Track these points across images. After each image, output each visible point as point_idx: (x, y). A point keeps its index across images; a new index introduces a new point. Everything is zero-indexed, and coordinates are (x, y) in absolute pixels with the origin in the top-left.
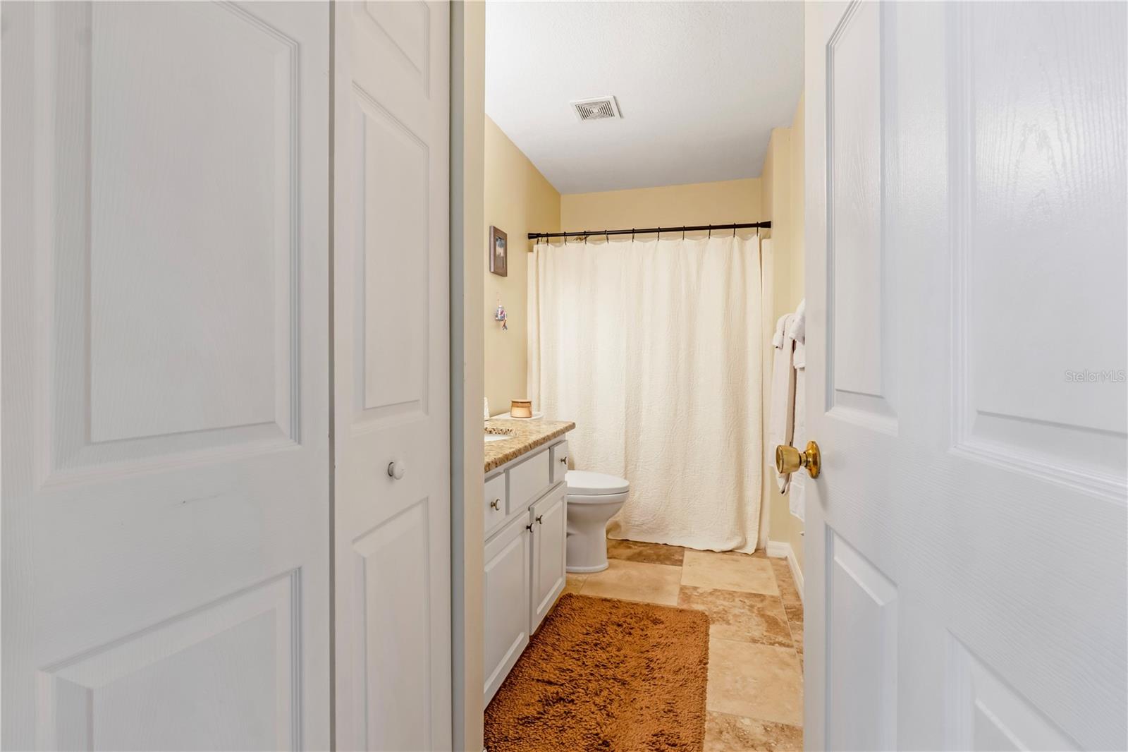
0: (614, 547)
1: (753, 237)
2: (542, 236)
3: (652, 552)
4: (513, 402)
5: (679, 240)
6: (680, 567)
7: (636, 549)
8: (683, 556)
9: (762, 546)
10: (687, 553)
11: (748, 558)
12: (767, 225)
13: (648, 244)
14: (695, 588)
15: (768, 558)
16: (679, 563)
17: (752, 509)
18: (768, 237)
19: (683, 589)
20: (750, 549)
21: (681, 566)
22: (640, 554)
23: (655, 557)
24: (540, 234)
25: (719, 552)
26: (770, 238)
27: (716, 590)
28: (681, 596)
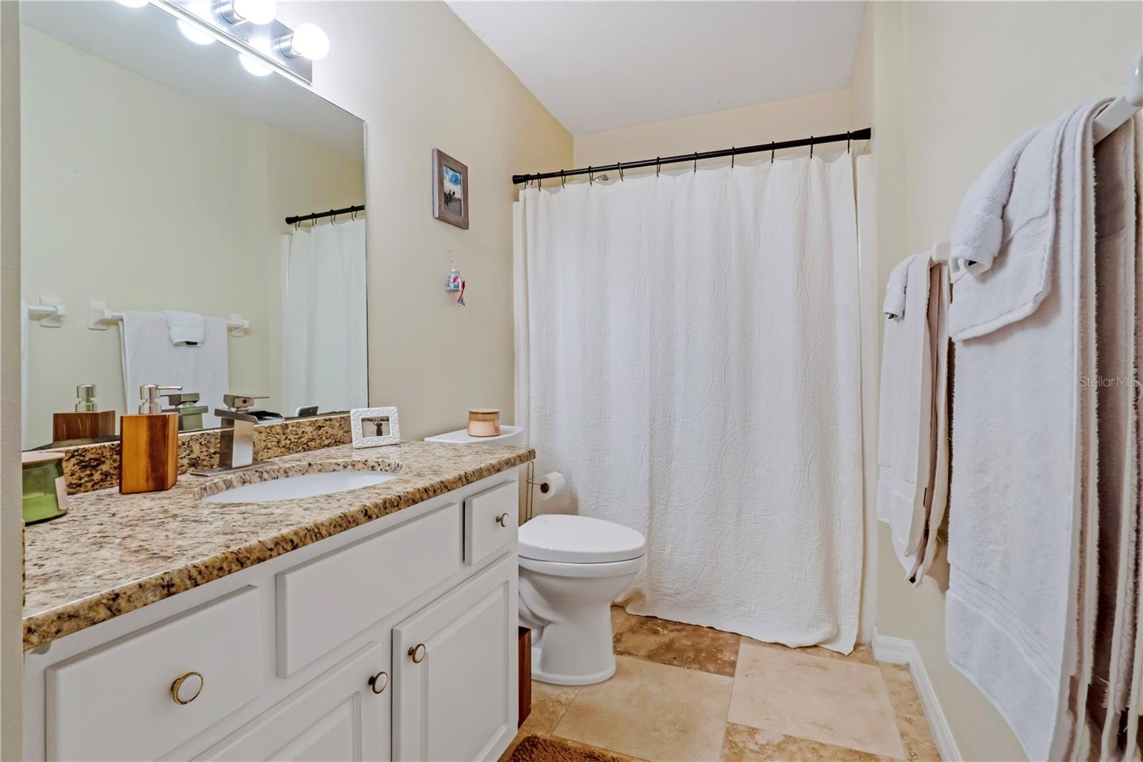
0: (633, 631)
1: (842, 155)
2: (533, 178)
3: (689, 643)
4: (471, 413)
5: (725, 168)
6: (731, 678)
7: (666, 636)
8: (737, 653)
9: (865, 639)
10: (744, 647)
11: (844, 662)
12: (865, 134)
13: (679, 179)
14: (753, 731)
15: (877, 663)
16: (728, 670)
17: (847, 580)
18: (866, 151)
19: (731, 730)
20: (846, 645)
21: (732, 675)
22: (668, 647)
23: (692, 655)
24: (529, 175)
25: (795, 648)
26: (869, 152)
27: (788, 738)
28: (726, 751)
